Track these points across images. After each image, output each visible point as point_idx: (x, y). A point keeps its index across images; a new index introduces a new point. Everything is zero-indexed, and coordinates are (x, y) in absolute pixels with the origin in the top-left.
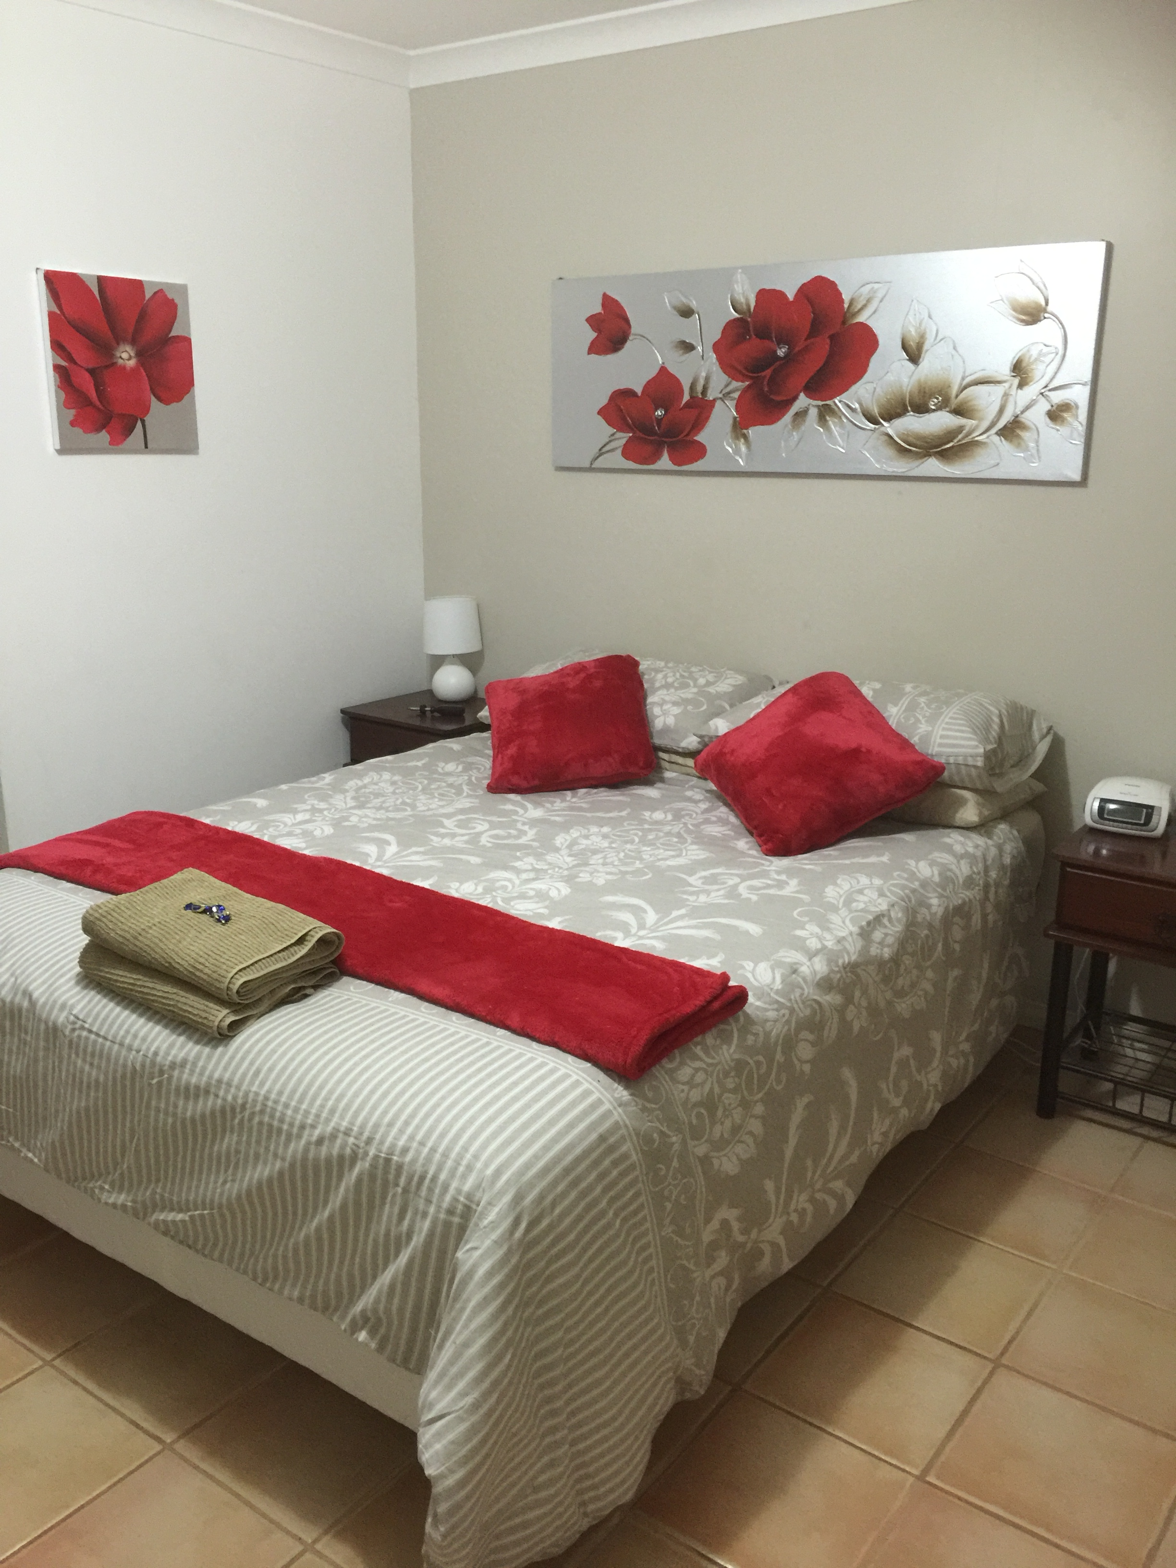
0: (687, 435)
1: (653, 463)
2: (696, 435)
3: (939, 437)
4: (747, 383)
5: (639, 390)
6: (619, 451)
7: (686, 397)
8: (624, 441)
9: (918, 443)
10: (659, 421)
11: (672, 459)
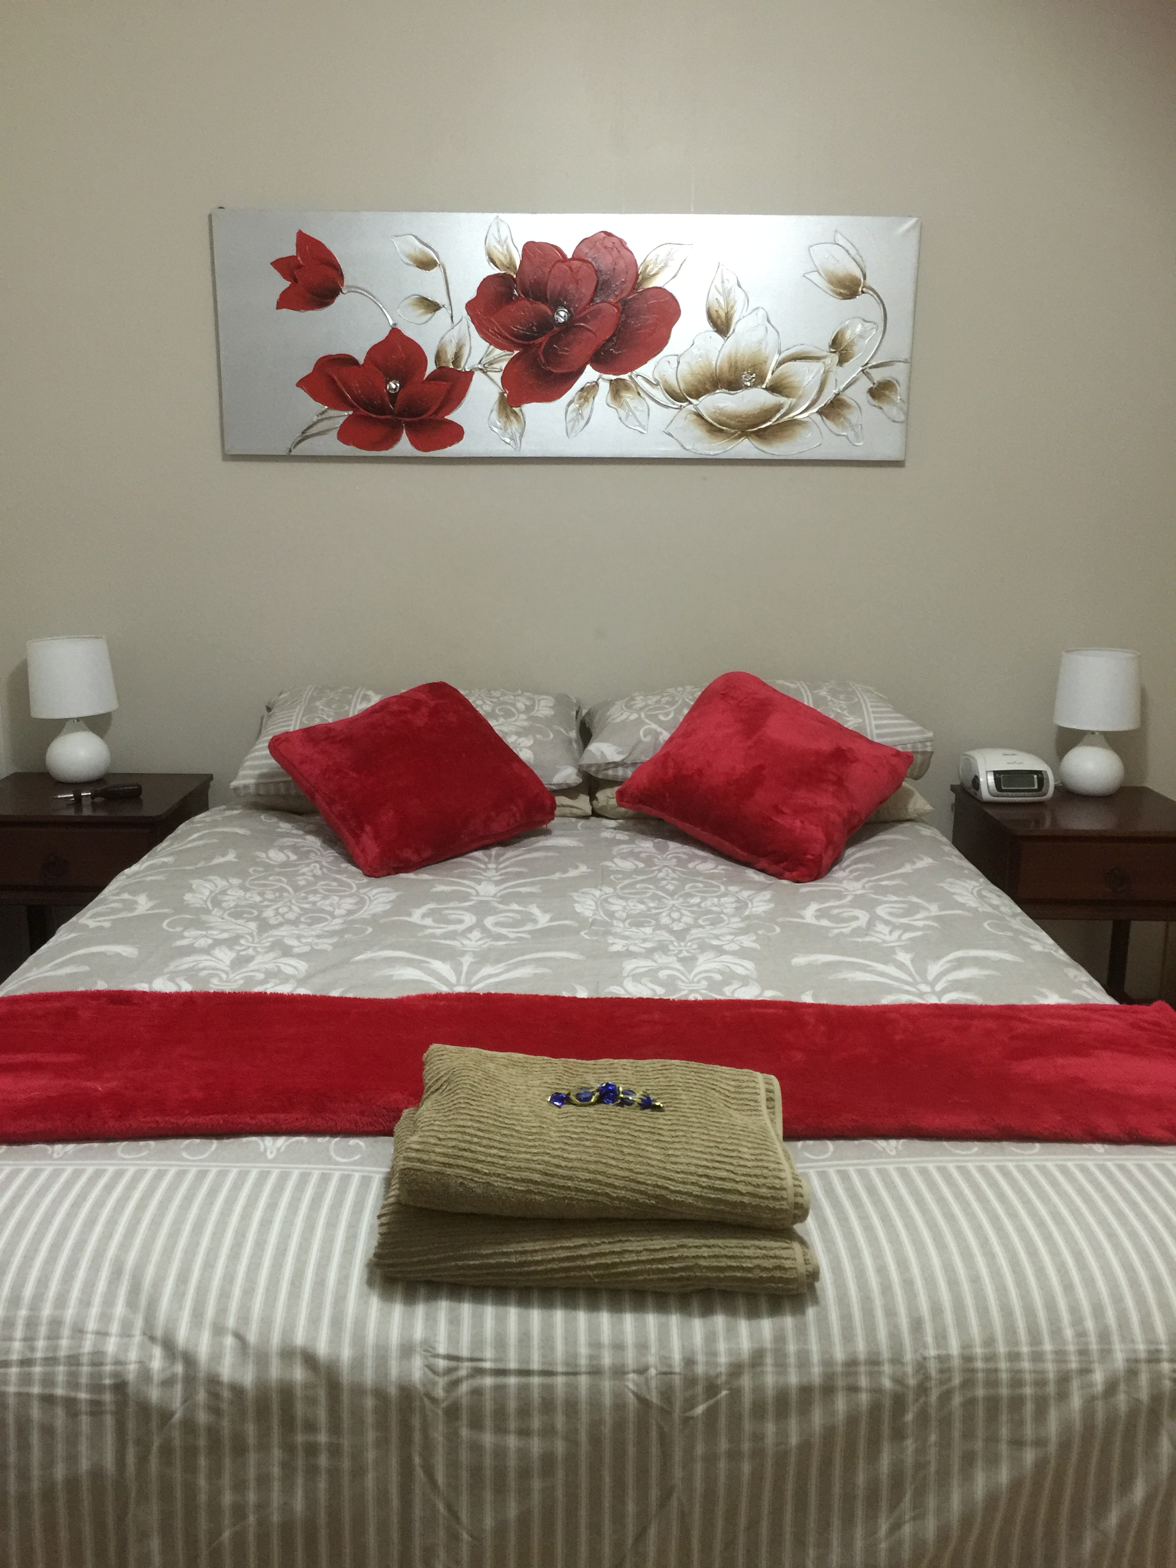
0: (436, 413)
1: (387, 449)
2: (448, 414)
3: (755, 416)
4: (516, 352)
5: (361, 358)
6: (335, 432)
7: (431, 367)
8: (341, 421)
9: (733, 423)
10: (393, 397)
11: (413, 442)
